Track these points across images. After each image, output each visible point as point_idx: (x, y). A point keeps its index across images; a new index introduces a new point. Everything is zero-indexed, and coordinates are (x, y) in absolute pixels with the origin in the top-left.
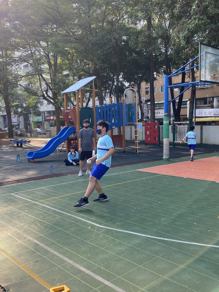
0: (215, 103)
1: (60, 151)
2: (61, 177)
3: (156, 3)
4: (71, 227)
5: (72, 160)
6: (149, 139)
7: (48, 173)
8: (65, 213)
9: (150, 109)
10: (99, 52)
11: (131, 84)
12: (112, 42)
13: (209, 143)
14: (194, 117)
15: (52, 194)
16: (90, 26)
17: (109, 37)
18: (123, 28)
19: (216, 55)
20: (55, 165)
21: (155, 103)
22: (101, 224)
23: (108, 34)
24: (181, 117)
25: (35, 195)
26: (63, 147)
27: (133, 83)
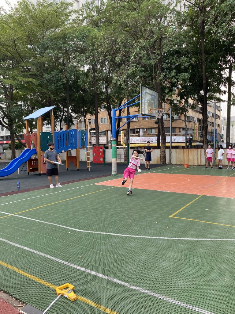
0: (141, 133)
1: (21, 170)
3: (101, 52)
8: (44, 222)
9: (92, 136)
10: (53, 87)
11: (78, 115)
14: (129, 143)
15: (25, 206)
16: (44, 65)
17: (62, 75)
18: (73, 69)
19: (152, 95)
21: (99, 131)
22: (80, 229)
23: (60, 73)
24: (118, 143)
26: (24, 167)
27: (80, 115)
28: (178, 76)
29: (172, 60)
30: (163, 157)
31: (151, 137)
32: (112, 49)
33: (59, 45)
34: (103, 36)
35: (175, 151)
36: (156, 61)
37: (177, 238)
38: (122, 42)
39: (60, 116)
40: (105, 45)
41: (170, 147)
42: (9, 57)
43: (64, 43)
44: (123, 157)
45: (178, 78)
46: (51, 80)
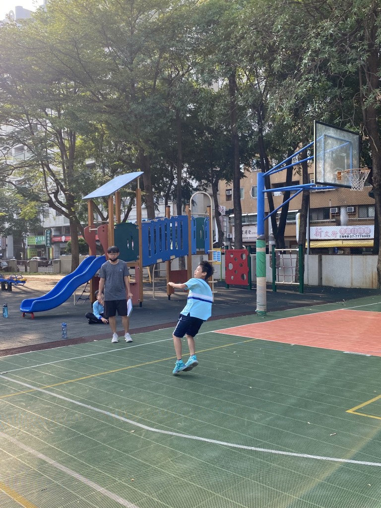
0: (343, 217)
1: (80, 298)
2: (82, 345)
3: (244, 51)
4: (101, 431)
5: (100, 314)
6: (232, 277)
7: (58, 336)
8: (89, 407)
9: (233, 226)
10: (148, 129)
11: (201, 183)
12: (170, 114)
13: (332, 284)
14: (308, 240)
15: (66, 374)
16: (133, 86)
17: (165, 105)
18: (189, 91)
19: (342, 141)
20: (70, 323)
21: (243, 215)
22: (152, 426)
23: (163, 101)
24: (285, 239)
25: (37, 376)
26: (84, 291)
27: (206, 182)
31: (366, 226)
32: (265, 44)
38: (285, 31)
42: (67, 74)
46: (144, 116)
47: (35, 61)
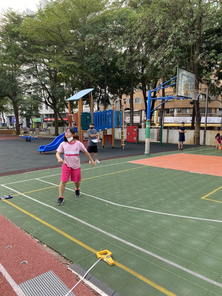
0: (175, 113)
3: (139, 34)
9: (127, 116)
10: (92, 69)
11: (114, 95)
14: (163, 123)
16: (85, 49)
17: (100, 58)
18: (112, 52)
19: (188, 77)
21: (134, 111)
22: (117, 203)
23: (99, 56)
27: (116, 95)
28: (218, 56)
29: (211, 40)
30: (197, 138)
31: (185, 117)
32: (150, 30)
33: (99, 29)
34: (142, 17)
35: (210, 132)
36: (195, 41)
37: (208, 220)
38: (160, 24)
39: (98, 97)
40: (143, 27)
41: (204, 127)
42: (54, 42)
43: (103, 26)
44: (156, 136)
45: (217, 59)
46: (91, 63)
47: (39, 35)
